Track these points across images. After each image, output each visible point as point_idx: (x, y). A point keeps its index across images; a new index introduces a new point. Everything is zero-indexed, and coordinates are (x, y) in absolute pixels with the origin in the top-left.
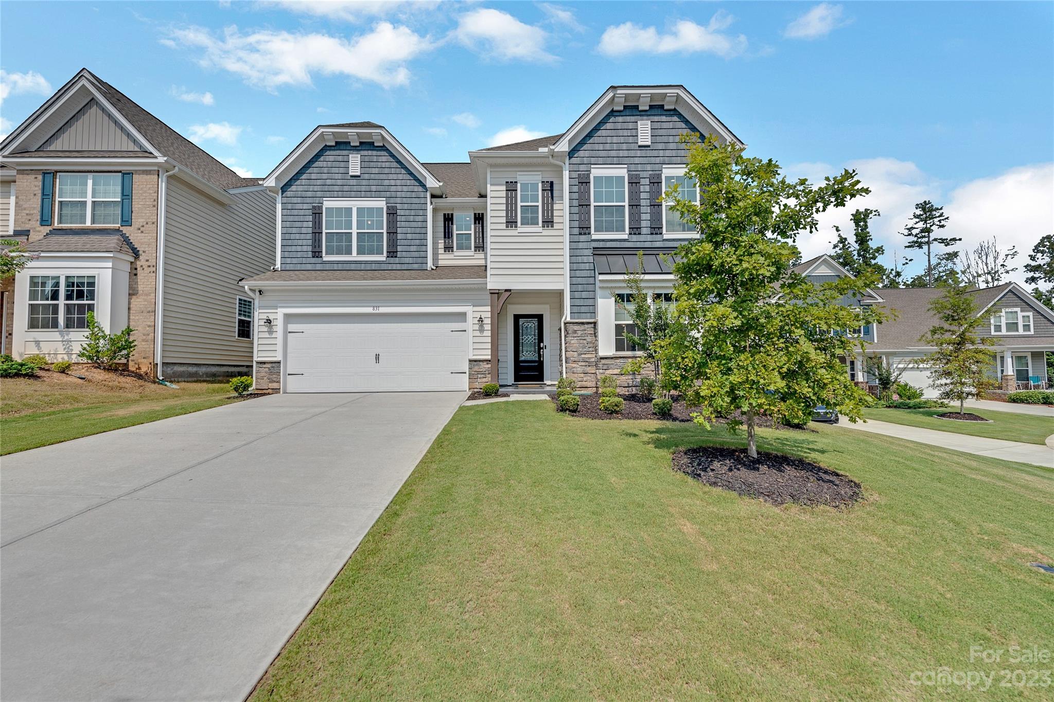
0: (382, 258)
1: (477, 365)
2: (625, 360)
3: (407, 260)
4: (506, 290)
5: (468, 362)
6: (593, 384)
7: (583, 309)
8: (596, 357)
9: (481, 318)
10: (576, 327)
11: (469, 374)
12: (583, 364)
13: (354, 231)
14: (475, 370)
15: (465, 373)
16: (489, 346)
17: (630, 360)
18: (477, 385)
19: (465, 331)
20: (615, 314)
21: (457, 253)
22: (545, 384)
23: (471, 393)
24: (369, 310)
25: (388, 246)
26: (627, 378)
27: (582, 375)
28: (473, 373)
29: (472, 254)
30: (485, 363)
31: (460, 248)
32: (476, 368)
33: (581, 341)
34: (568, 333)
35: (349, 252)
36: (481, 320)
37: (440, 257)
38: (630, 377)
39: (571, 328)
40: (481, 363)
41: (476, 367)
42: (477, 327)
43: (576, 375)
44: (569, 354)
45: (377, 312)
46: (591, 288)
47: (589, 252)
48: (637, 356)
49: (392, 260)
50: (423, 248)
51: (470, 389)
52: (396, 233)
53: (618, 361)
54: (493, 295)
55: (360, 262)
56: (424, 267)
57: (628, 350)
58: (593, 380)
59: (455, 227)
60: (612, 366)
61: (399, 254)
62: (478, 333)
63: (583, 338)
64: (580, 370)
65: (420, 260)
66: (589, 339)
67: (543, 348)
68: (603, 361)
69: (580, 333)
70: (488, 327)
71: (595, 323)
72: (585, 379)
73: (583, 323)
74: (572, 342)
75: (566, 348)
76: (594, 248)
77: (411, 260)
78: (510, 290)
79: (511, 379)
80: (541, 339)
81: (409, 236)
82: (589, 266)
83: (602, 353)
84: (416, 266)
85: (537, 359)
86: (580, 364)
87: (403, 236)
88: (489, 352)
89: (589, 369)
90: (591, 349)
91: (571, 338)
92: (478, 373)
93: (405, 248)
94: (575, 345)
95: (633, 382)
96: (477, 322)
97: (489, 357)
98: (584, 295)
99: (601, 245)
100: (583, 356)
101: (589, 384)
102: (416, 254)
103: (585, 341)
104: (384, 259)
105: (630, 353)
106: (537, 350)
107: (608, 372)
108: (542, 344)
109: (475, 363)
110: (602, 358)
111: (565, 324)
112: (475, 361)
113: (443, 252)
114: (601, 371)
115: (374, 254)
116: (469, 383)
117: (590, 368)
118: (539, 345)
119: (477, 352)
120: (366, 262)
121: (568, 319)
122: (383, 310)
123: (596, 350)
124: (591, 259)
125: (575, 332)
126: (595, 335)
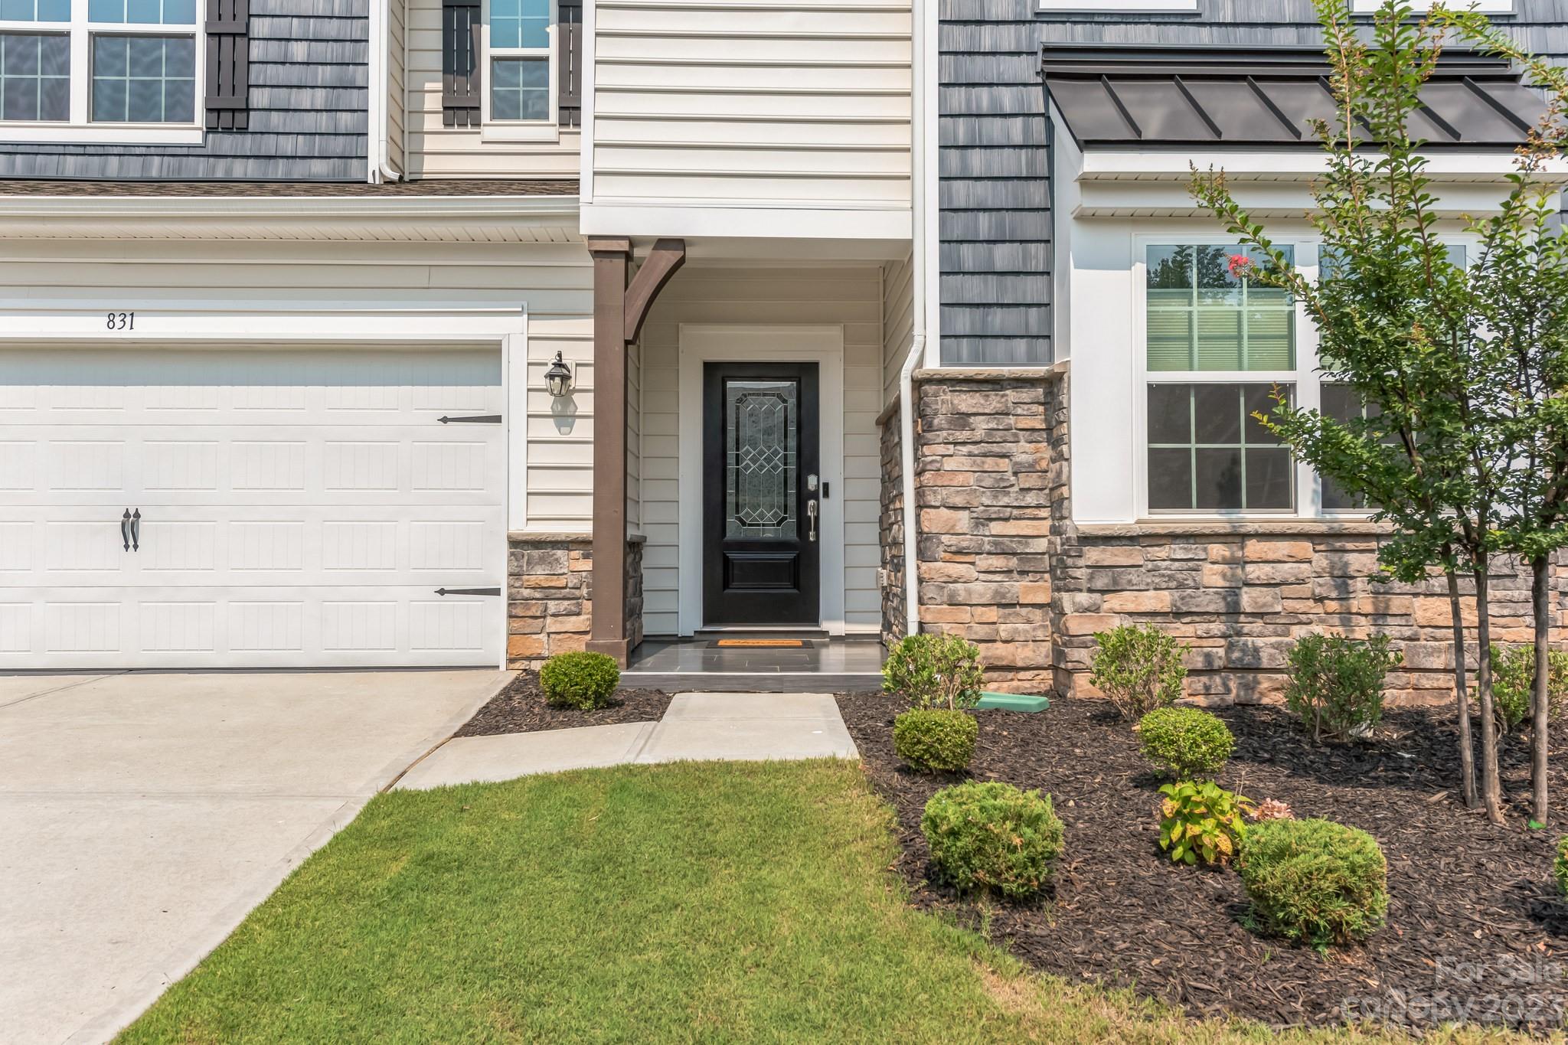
0: (190, 134)
1: (542, 560)
2: (1195, 551)
3: (287, 145)
4: (663, 243)
5: (504, 549)
6: (1042, 654)
7: (998, 320)
8: (1055, 531)
9: (559, 365)
10: (966, 402)
11: (511, 597)
12: (998, 562)
13: (79, 26)
14: (533, 580)
15: (496, 592)
16: (586, 482)
17: (1217, 550)
18: (541, 644)
19: (497, 419)
20: (1151, 339)
21: (494, 130)
22: (825, 633)
23: (514, 674)
24: (91, 327)
25: (215, 87)
26: (1201, 629)
27: (993, 614)
28: (526, 593)
29: (551, 133)
30: (575, 554)
31: (504, 110)
32: (539, 575)
33: (990, 463)
34: (929, 428)
35: (58, 110)
36: (560, 373)
37: (430, 144)
38: (1217, 627)
39: (945, 401)
40: (559, 553)
41: (539, 570)
42: (545, 403)
43: (965, 614)
44: (935, 520)
45: (126, 334)
46: (1032, 225)
47: (1027, 68)
48: (1250, 528)
49: (227, 143)
50: (353, 98)
51: (511, 661)
52: (246, 35)
53: (1162, 552)
54: (606, 262)
55: (102, 151)
56: (354, 170)
57: (1203, 504)
58: (1040, 634)
59: (486, 30)
60: (1133, 576)
61: (255, 121)
62: (548, 430)
63: (995, 448)
64: (982, 590)
65: (338, 145)
66: (1023, 451)
67: (815, 495)
68: (1094, 555)
69: (981, 425)
70: (585, 404)
71: (1053, 385)
72: (1004, 630)
73: (996, 384)
74: (949, 464)
75: (920, 492)
76: (1047, 50)
77: (301, 145)
78: (680, 243)
79: (689, 617)
80: (807, 459)
81: (299, 51)
82: (1026, 131)
83: (1084, 516)
84: (319, 169)
85: (792, 536)
86: (983, 562)
87: (274, 50)
88: (585, 507)
89: (1020, 588)
90: (1030, 499)
91: (941, 449)
92: (548, 593)
93: (282, 97)
94: (960, 479)
95: (1230, 648)
96: (543, 383)
97: (586, 529)
98: (1003, 256)
99: (1079, 35)
100: (996, 528)
101: (1022, 654)
102: (323, 122)
103: (1004, 464)
104: (196, 137)
105: (1213, 519)
106: (792, 501)
107: (1113, 602)
108: (812, 481)
109: (536, 553)
110: (1089, 540)
111: (918, 384)
112: (537, 544)
113: (441, 127)
114: (1083, 598)
115: (159, 120)
116: (511, 634)
117: (1025, 582)
118: (801, 482)
119: (543, 507)
120: (126, 151)
121: (933, 364)
122: (149, 328)
123: (1058, 505)
124: (1035, 99)
125: (961, 419)
126: (1054, 435)
